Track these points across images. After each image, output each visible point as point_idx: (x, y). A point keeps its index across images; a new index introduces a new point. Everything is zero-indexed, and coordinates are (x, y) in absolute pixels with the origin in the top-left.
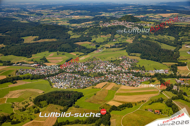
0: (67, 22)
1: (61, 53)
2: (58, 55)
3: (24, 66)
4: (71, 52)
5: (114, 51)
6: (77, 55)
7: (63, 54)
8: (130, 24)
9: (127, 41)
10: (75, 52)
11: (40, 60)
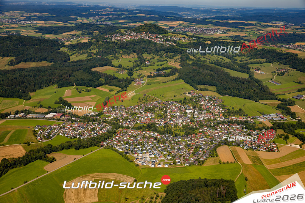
0: (35, 32)
1: (84, 89)
2: (80, 92)
3: (32, 118)
4: (98, 87)
5: (165, 82)
6: (110, 91)
7: (88, 91)
8: (157, 37)
9: (170, 64)
10: (102, 85)
11: (56, 103)
